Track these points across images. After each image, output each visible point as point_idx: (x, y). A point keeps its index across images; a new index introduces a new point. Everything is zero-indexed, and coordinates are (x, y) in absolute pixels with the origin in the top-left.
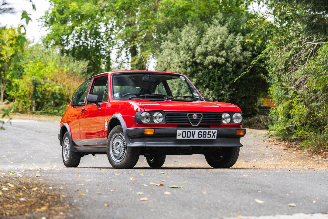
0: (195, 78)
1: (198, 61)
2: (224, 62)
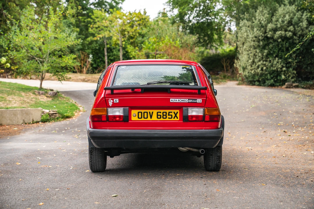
0: (267, 50)
1: (269, 36)
2: (291, 35)
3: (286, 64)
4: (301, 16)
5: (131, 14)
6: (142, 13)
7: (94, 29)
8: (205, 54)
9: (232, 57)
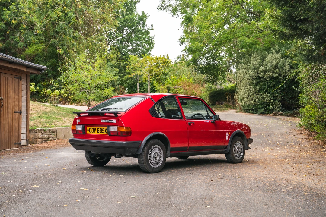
0: (259, 86)
1: (260, 76)
2: (277, 76)
3: (274, 97)
4: (284, 62)
5: (157, 58)
6: (166, 57)
7: (130, 69)
8: (213, 88)
9: (233, 92)
